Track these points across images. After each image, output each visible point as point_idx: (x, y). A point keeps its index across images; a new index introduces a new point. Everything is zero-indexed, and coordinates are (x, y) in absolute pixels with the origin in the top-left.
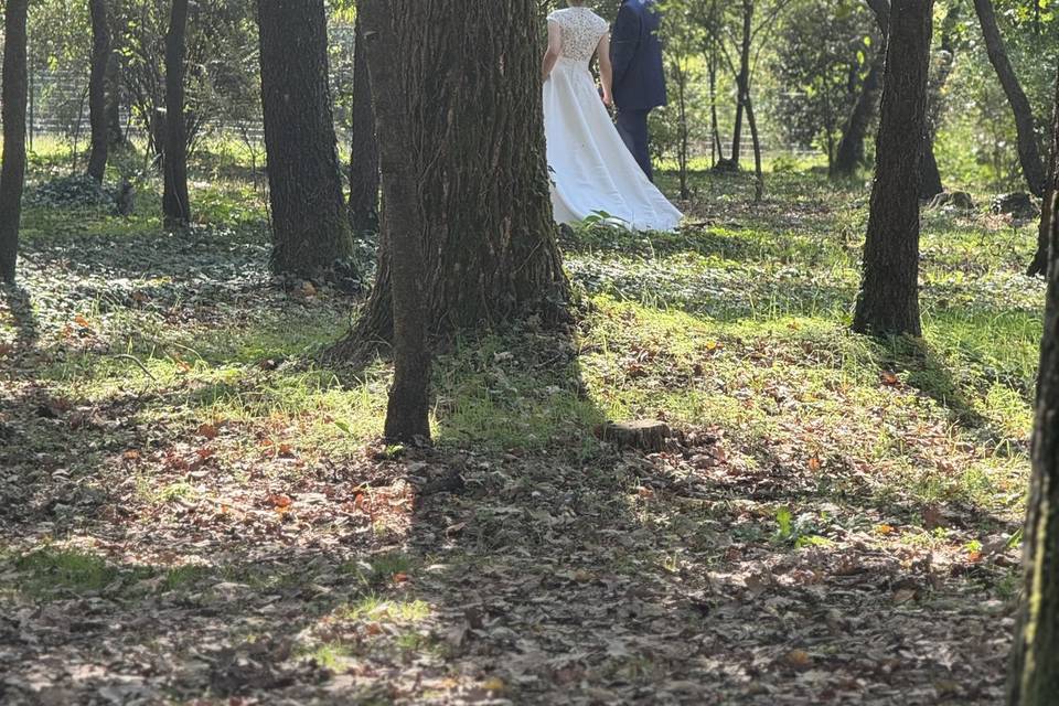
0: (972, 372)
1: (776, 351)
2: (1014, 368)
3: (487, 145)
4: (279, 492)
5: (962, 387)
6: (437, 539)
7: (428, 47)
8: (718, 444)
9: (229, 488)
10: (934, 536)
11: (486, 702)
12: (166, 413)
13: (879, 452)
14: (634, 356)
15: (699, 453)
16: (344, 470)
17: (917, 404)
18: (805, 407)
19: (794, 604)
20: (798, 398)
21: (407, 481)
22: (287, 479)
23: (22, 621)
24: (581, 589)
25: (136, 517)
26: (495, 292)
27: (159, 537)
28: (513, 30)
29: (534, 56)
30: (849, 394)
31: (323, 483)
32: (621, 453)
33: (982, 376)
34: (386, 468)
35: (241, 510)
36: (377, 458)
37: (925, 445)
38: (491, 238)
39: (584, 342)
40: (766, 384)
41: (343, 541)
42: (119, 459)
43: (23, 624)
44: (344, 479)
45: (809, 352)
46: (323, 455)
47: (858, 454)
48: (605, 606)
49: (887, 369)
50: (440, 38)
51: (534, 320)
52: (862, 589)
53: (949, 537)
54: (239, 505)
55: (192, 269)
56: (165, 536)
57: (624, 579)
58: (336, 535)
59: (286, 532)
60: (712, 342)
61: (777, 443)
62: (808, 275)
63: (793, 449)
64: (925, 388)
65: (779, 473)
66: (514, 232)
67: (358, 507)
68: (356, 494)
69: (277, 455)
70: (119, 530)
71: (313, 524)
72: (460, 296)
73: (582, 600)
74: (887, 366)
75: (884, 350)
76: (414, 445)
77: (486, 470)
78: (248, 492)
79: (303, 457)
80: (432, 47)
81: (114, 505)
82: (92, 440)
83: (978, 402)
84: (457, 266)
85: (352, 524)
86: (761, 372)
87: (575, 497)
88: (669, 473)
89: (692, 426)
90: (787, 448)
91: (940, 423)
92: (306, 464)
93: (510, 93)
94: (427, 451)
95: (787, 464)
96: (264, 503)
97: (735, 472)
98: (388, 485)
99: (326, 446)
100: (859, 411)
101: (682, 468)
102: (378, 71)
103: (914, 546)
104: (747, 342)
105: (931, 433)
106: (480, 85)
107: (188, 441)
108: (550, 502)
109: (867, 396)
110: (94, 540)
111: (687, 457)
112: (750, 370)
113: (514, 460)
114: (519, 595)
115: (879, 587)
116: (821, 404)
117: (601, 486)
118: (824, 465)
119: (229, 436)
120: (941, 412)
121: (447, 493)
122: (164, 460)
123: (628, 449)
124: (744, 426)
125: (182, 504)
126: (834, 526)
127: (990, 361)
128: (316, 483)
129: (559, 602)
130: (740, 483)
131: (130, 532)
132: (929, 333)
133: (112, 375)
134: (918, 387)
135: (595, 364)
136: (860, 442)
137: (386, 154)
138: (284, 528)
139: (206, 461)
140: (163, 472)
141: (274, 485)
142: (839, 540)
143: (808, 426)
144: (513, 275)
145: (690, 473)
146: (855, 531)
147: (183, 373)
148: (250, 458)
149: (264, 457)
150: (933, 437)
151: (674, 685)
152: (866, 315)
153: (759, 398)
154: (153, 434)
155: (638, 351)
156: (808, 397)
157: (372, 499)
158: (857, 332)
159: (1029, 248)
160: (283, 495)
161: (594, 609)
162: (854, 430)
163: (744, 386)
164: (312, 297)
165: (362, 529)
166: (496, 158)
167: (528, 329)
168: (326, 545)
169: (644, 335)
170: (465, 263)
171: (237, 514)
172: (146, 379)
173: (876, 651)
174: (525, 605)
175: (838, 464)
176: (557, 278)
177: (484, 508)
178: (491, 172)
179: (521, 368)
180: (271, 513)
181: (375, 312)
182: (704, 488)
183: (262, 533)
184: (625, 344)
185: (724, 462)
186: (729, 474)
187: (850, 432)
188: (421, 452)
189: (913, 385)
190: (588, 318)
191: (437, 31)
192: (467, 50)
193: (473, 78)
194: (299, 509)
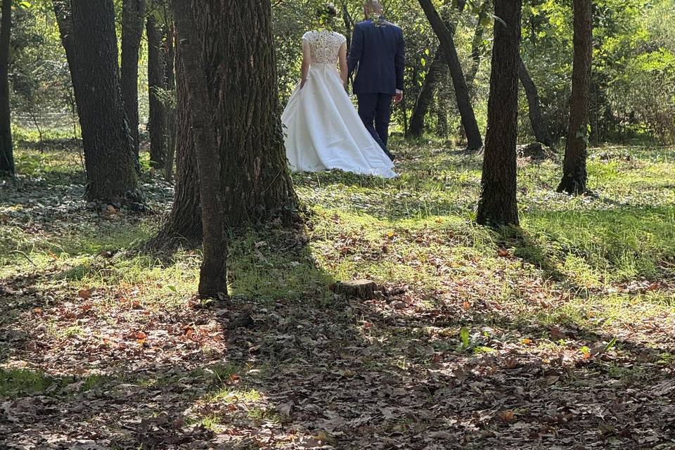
0: (554, 247)
1: (431, 237)
2: (579, 244)
3: (244, 111)
4: (138, 330)
5: (548, 256)
6: (244, 356)
7: (205, 50)
8: (406, 294)
9: (104, 329)
10: (558, 345)
11: (318, 447)
12: (52, 284)
13: (504, 297)
14: (343, 242)
15: (395, 299)
16: (176, 315)
17: (523, 267)
18: (454, 271)
19: (486, 386)
20: (449, 265)
21: (217, 321)
22: (141, 322)
23: (6, 409)
24: (349, 381)
25: (49, 348)
26: (252, 204)
27: (66, 360)
28: (259, 38)
29: (272, 55)
30: (479, 262)
31: (165, 324)
32: (348, 300)
33: (560, 250)
34: (203, 313)
35: (115, 342)
36: (196, 307)
37: (531, 292)
38: (249, 171)
39: (311, 234)
40: (428, 257)
41: (185, 358)
42: (29, 313)
43: (7, 411)
44: (176, 320)
45: (451, 237)
46: (161, 307)
47: (492, 299)
48: (370, 390)
49: (500, 246)
50: (213, 44)
51: (277, 221)
52: (523, 376)
53: (568, 345)
54: (114, 338)
55: (31, 201)
56: (70, 359)
57: (375, 374)
58: (179, 355)
59: (147, 354)
60: (390, 232)
61: (442, 293)
62: (417, 195)
63: (452, 296)
64: (526, 257)
65: (446, 310)
66: (263, 166)
67: (188, 338)
68: (186, 330)
69: (132, 308)
70: (40, 356)
71: (163, 349)
72: (230, 207)
73: (354, 387)
74: (501, 245)
75: (498, 235)
76: (218, 299)
77: (265, 313)
78: (118, 331)
79: (148, 308)
80: (207, 51)
81: (34, 341)
82: (10, 302)
83: (559, 265)
84: (228, 189)
85: (188, 348)
86: (424, 250)
87: (325, 328)
88: (379, 312)
89: (389, 283)
90: (448, 296)
91: (538, 279)
92: (151, 312)
93: (258, 78)
94: (226, 303)
95: (449, 305)
96: (129, 337)
97: (420, 311)
98: (205, 324)
99: (162, 301)
100: (487, 273)
101: (387, 309)
102: (189, 64)
103: (547, 351)
104: (412, 231)
105: (533, 285)
106: (239, 74)
107: (72, 301)
108: (309, 331)
109: (491, 263)
110: (26, 363)
111: (388, 302)
112: (416, 249)
113: (282, 307)
114: (313, 385)
115: (535, 375)
116: (464, 269)
117: (340, 320)
118: (472, 305)
119: (98, 297)
120: (538, 272)
121: (243, 328)
122: (58, 314)
123: (351, 298)
124: (419, 283)
125: (78, 339)
126: (494, 340)
127: (564, 240)
128: (160, 324)
129: (340, 388)
130: (424, 317)
131: (46, 357)
132: (523, 223)
133: (8, 263)
134: (521, 257)
135: (320, 248)
136: (492, 291)
137: (195, 116)
138: (145, 351)
139: (87, 312)
140: (59, 320)
141: (133, 326)
142: (499, 349)
143: (458, 282)
144: (262, 193)
145: (393, 312)
146: (508, 343)
147: (53, 261)
148: (114, 309)
149: (123, 309)
150: (535, 287)
151: (434, 434)
152: (484, 214)
153: (426, 265)
154: (48, 298)
155: (346, 239)
156: (455, 265)
157: (198, 333)
158: (480, 224)
159: (548, 177)
160: (140, 332)
161: (363, 392)
162: (487, 284)
163: (414, 259)
164: (114, 215)
165: (196, 351)
166: (250, 120)
167: (274, 227)
168: (175, 361)
169: (347, 229)
170: (232, 187)
171: (114, 344)
172: (30, 265)
173: (552, 411)
174: (319, 391)
175: (481, 305)
176: (290, 194)
177: (270, 336)
178: (247, 129)
179: (273, 251)
180: (135, 343)
181: (176, 219)
182: (402, 321)
183: (132, 355)
184: (337, 235)
185: (411, 305)
186: (417, 312)
187: (485, 286)
188: (223, 303)
189: (518, 256)
190: (311, 220)
191: (211, 41)
192: (230, 53)
193: (234, 70)
194: (152, 340)
